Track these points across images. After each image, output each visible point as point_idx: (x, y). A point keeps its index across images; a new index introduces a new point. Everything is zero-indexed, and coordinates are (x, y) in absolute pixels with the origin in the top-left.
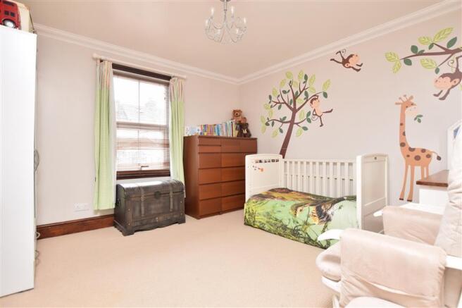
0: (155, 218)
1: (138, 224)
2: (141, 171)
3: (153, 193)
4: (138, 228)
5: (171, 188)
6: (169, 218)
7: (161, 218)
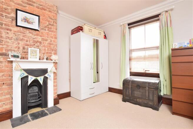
0: (137, 99)
1: (128, 98)
2: (145, 73)
3: (136, 85)
4: (128, 101)
5: (147, 85)
6: (146, 102)
7: (140, 101)
